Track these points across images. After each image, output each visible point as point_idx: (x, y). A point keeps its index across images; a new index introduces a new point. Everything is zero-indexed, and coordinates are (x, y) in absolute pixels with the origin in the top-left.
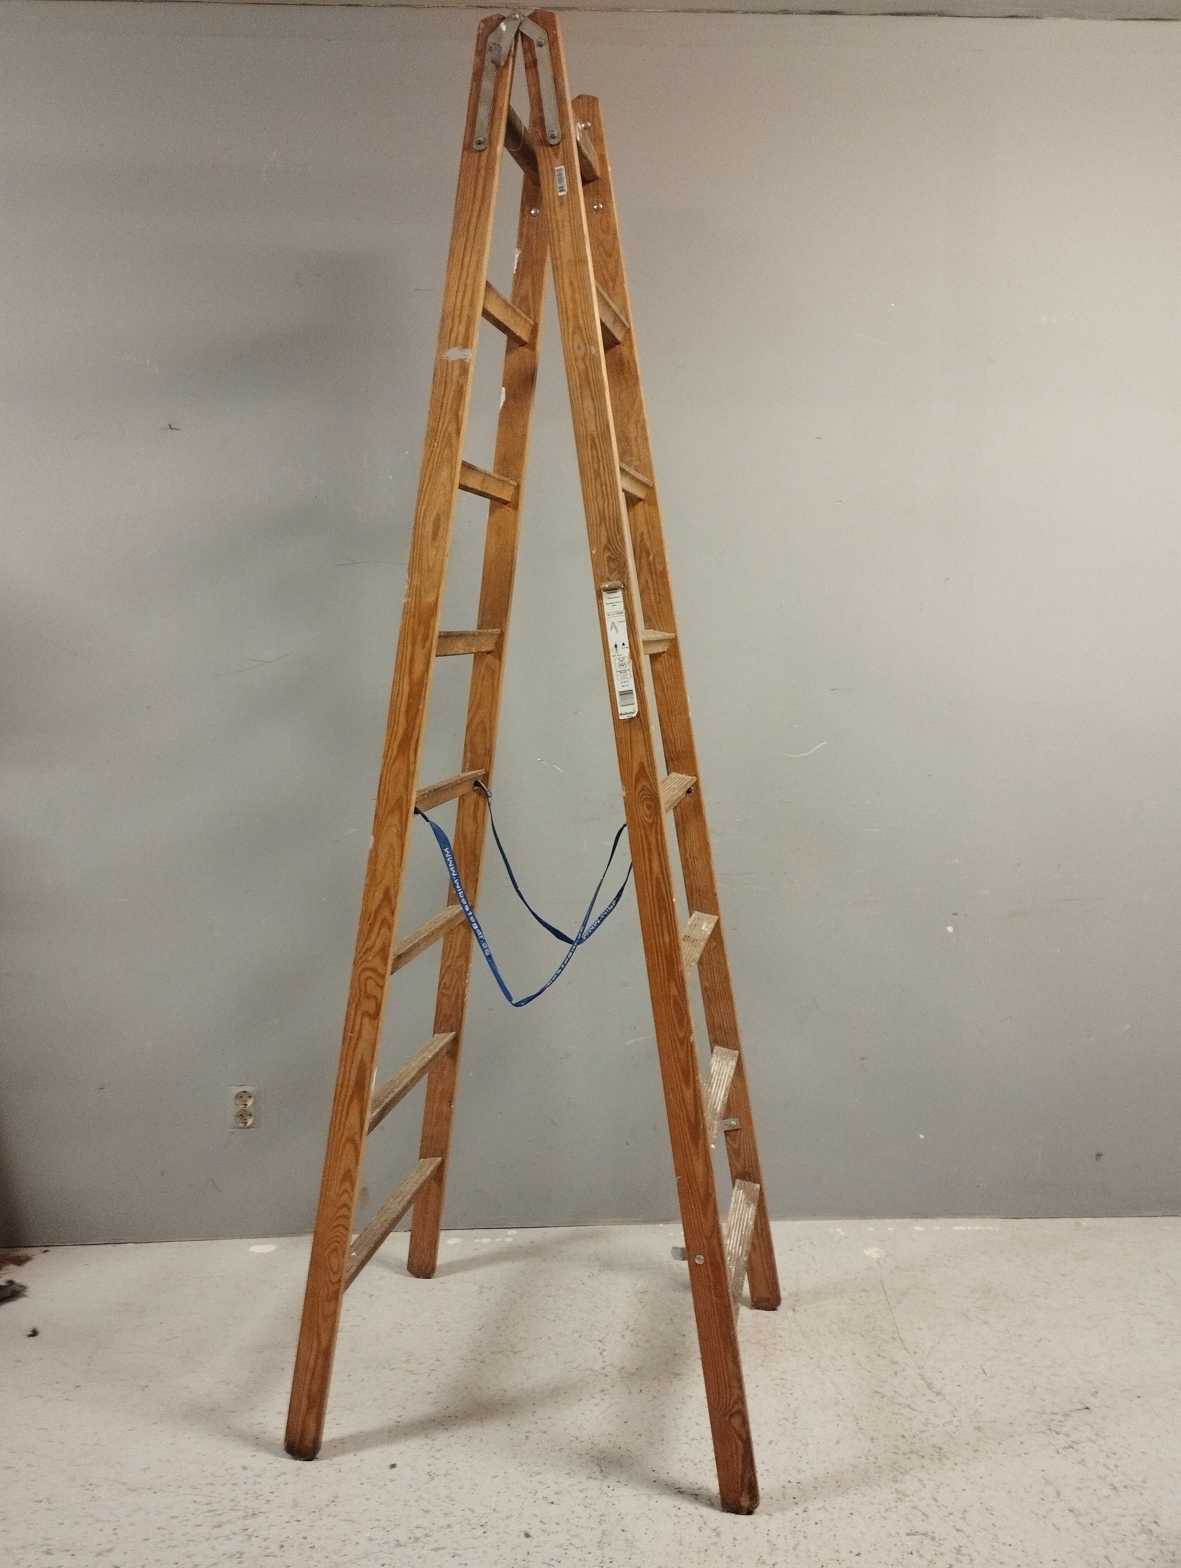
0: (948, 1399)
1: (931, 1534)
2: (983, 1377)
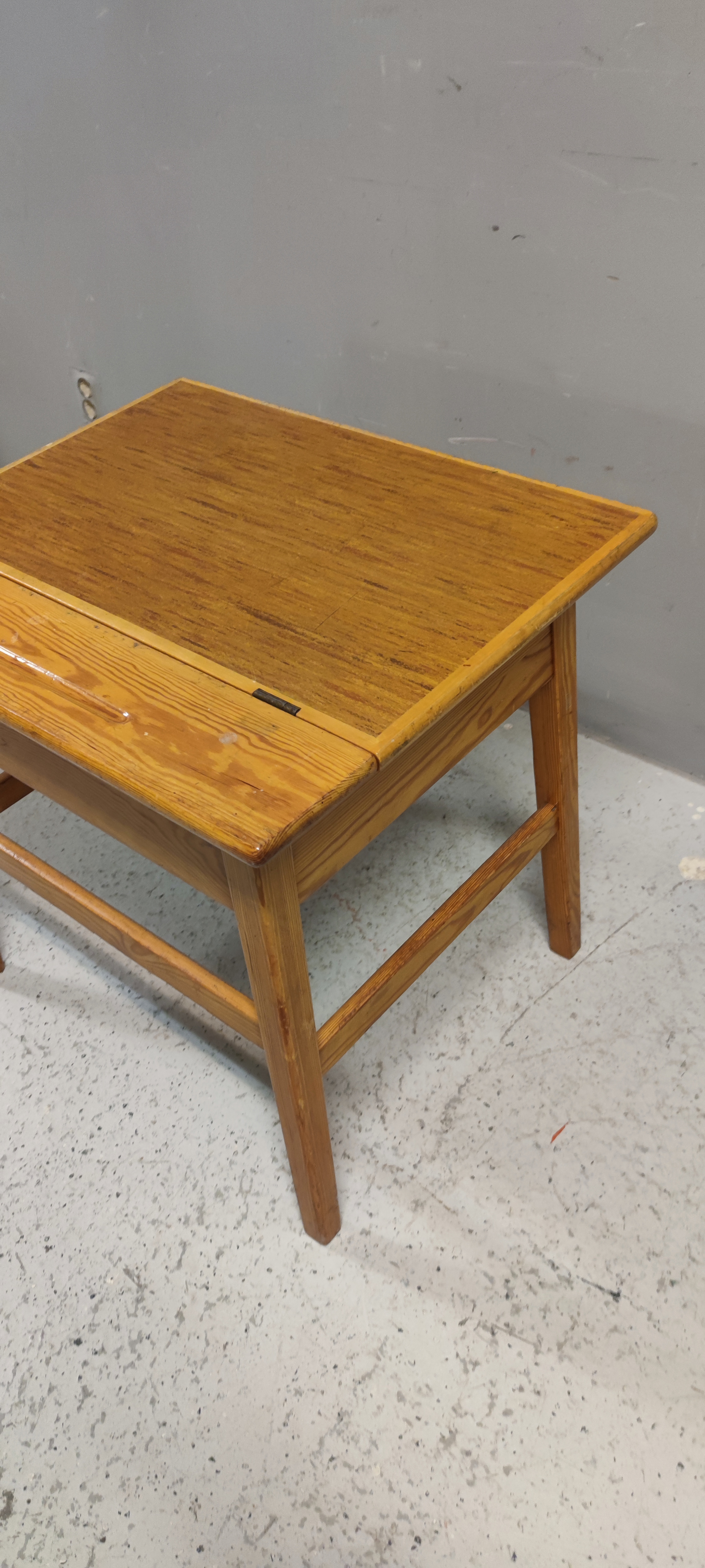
0: (448, 1136)
1: (147, 1293)
2: (544, 1139)
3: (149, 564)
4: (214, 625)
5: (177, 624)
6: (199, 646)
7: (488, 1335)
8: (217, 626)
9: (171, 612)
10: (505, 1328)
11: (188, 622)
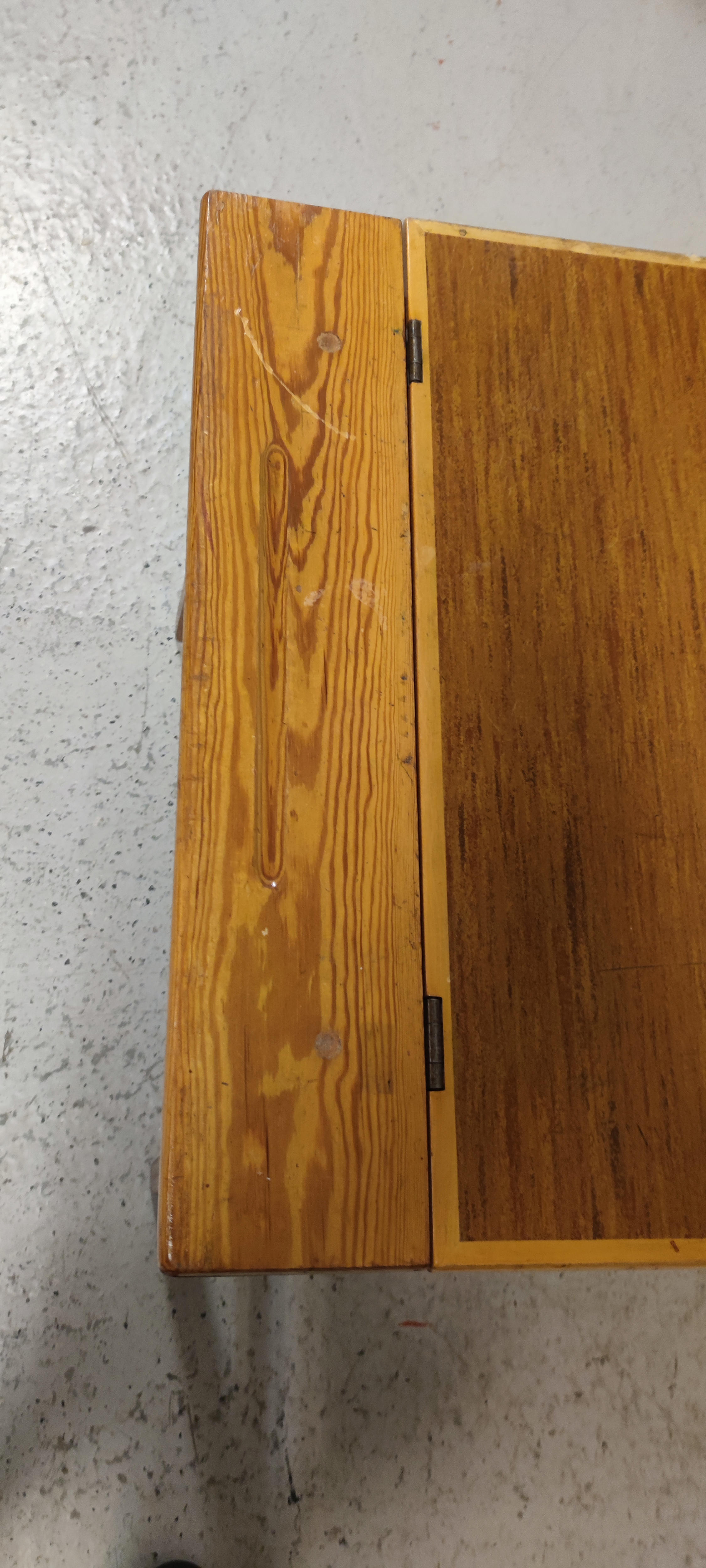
3: (562, 628)
4: (513, 825)
5: (481, 775)
6: (462, 845)
7: (176, 1409)
8: (513, 833)
9: (496, 745)
10: (193, 1419)
11: (494, 785)
